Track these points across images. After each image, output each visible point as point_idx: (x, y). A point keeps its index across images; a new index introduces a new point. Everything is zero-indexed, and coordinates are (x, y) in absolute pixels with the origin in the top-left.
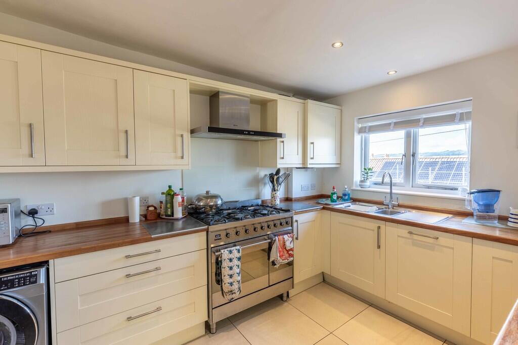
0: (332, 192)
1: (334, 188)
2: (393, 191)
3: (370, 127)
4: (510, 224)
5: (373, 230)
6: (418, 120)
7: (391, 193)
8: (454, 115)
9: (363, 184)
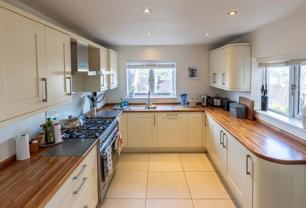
0: (121, 102)
1: (122, 99)
2: (150, 97)
3: (134, 66)
4: (190, 105)
5: (152, 118)
6: (156, 65)
7: (149, 98)
8: (169, 65)
9: (131, 95)
